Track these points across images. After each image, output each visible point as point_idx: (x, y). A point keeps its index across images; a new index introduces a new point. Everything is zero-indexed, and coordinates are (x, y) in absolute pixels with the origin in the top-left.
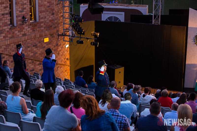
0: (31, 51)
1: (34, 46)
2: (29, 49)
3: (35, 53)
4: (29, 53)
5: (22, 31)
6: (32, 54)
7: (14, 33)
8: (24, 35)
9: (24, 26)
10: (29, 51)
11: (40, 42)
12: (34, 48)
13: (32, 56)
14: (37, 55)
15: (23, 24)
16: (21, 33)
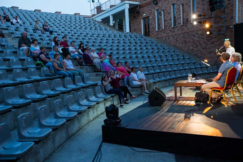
0: (192, 38)
1: (193, 36)
2: (190, 37)
3: (194, 40)
4: (190, 40)
5: (187, 27)
6: (192, 41)
7: (182, 28)
8: (188, 29)
9: (188, 24)
10: (190, 39)
11: (196, 34)
12: (193, 37)
13: (192, 42)
14: (195, 41)
15: (187, 23)
16: (187, 28)
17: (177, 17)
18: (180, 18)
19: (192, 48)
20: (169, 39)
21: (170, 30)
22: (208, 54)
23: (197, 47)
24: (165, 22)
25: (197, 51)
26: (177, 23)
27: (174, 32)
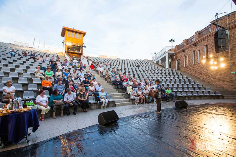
2: (204, 71)
12: (206, 70)
17: (196, 58)
18: (198, 59)
19: (205, 77)
20: (191, 72)
21: (192, 67)
22: (217, 82)
23: (209, 77)
24: (189, 61)
25: (209, 80)
26: (196, 62)
27: (194, 67)
